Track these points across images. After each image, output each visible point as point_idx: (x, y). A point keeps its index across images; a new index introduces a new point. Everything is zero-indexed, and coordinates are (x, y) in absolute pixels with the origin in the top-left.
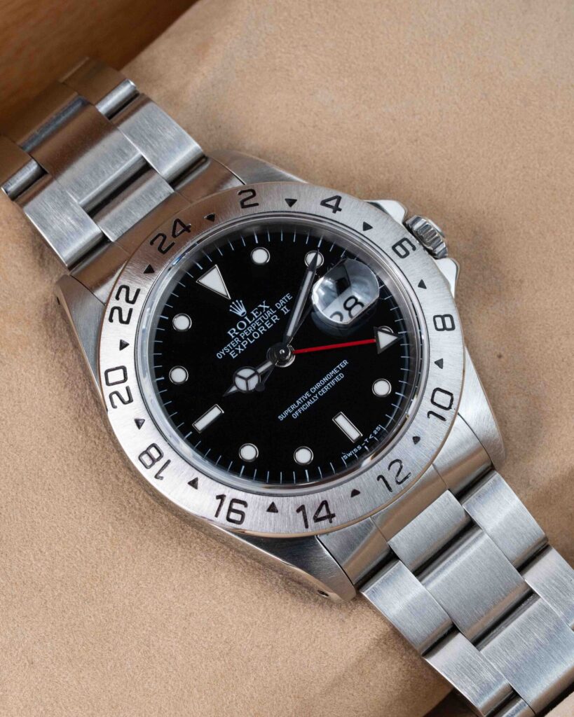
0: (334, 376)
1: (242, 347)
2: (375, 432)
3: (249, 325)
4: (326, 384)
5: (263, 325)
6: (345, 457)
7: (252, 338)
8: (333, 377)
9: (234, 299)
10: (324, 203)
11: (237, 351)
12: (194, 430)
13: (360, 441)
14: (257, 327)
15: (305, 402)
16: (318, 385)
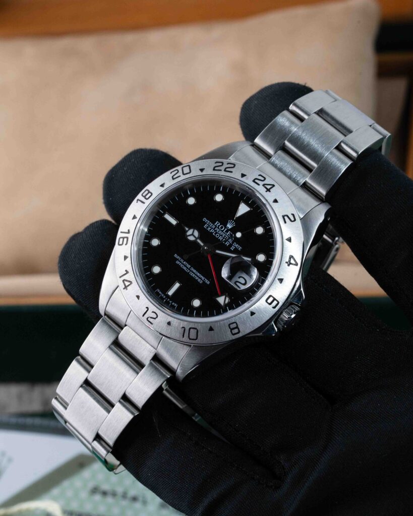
0: (201, 279)
1: (210, 230)
2: (173, 304)
3: (222, 231)
4: (196, 275)
5: (223, 238)
6: (159, 291)
7: (215, 234)
8: (199, 278)
9: (235, 221)
10: (291, 257)
11: (208, 228)
12: (164, 214)
13: (168, 296)
14: (222, 235)
15: (185, 266)
16: (195, 271)
